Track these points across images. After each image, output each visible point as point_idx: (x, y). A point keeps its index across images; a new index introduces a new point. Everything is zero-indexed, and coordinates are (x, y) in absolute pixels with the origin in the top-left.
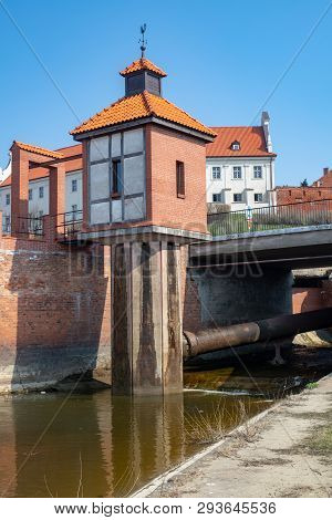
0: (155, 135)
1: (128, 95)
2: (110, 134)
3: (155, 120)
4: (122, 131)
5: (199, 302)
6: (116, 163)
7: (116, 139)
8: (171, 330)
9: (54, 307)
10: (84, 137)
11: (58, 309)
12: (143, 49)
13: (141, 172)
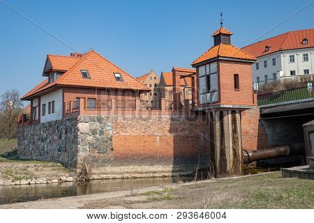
0: (222, 65)
1: (215, 45)
2: (205, 65)
3: (220, 58)
4: (210, 63)
5: (266, 135)
6: (208, 78)
7: (208, 66)
8: (234, 150)
9: (190, 139)
10: (197, 66)
11: (192, 140)
12: (221, 23)
13: (217, 81)
